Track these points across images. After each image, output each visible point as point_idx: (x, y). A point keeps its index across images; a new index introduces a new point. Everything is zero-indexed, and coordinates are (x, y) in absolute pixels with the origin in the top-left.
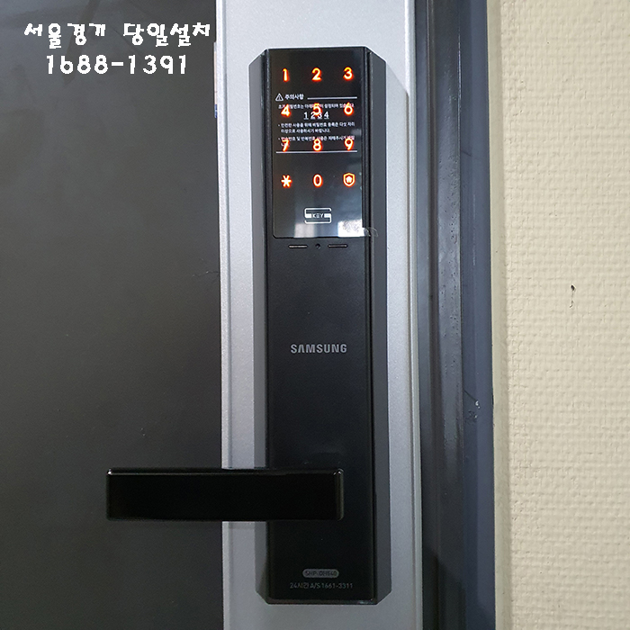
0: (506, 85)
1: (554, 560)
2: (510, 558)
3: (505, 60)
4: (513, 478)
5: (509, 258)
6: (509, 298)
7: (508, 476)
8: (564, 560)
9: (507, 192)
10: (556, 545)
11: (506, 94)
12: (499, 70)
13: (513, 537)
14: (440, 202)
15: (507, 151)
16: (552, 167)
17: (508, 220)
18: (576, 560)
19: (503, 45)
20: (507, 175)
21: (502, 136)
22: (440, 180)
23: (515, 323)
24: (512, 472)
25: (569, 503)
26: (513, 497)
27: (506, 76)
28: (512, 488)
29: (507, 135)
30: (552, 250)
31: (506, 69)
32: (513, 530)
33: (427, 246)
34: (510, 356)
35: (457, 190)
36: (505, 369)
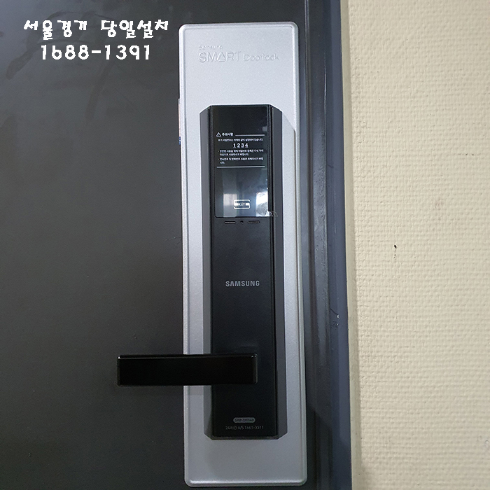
0: (355, 125)
1: (386, 413)
2: (360, 412)
3: (354, 109)
4: (361, 363)
5: (356, 229)
6: (357, 253)
7: (358, 361)
8: (393, 413)
9: (355, 189)
10: (388, 403)
11: (355, 130)
12: (350, 116)
13: (361, 399)
14: (315, 196)
15: (355, 165)
16: (382, 175)
17: (356, 206)
18: (400, 413)
19: (352, 101)
20: (355, 179)
21: (352, 156)
22: (314, 183)
23: (361, 268)
24: (360, 358)
25: (395, 378)
26: (361, 374)
27: (354, 119)
28: (360, 368)
29: (355, 155)
30: (382, 224)
31: (354, 115)
32: (362, 394)
33: (308, 222)
34: (358, 288)
35: (325, 189)
36: (355, 296)
